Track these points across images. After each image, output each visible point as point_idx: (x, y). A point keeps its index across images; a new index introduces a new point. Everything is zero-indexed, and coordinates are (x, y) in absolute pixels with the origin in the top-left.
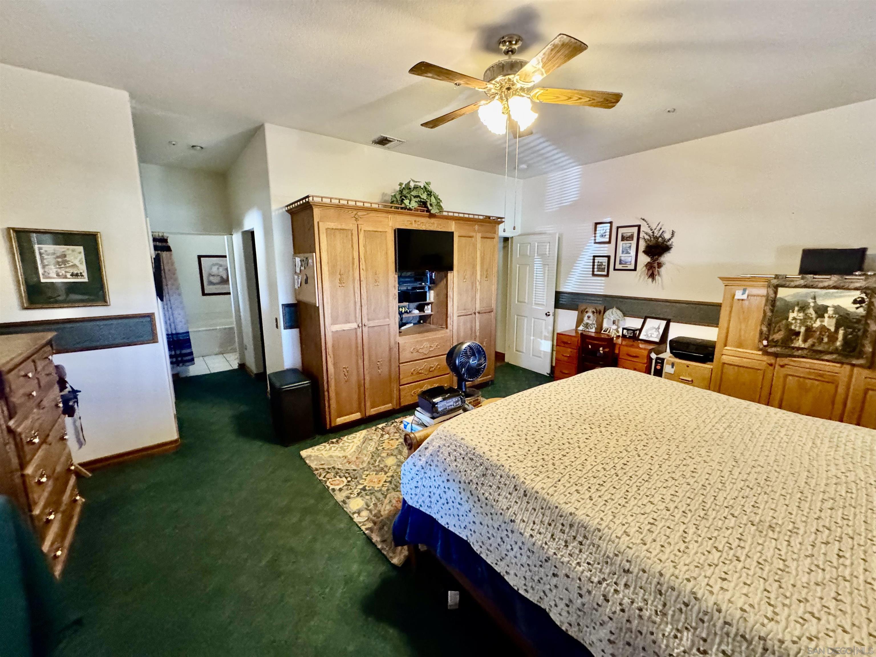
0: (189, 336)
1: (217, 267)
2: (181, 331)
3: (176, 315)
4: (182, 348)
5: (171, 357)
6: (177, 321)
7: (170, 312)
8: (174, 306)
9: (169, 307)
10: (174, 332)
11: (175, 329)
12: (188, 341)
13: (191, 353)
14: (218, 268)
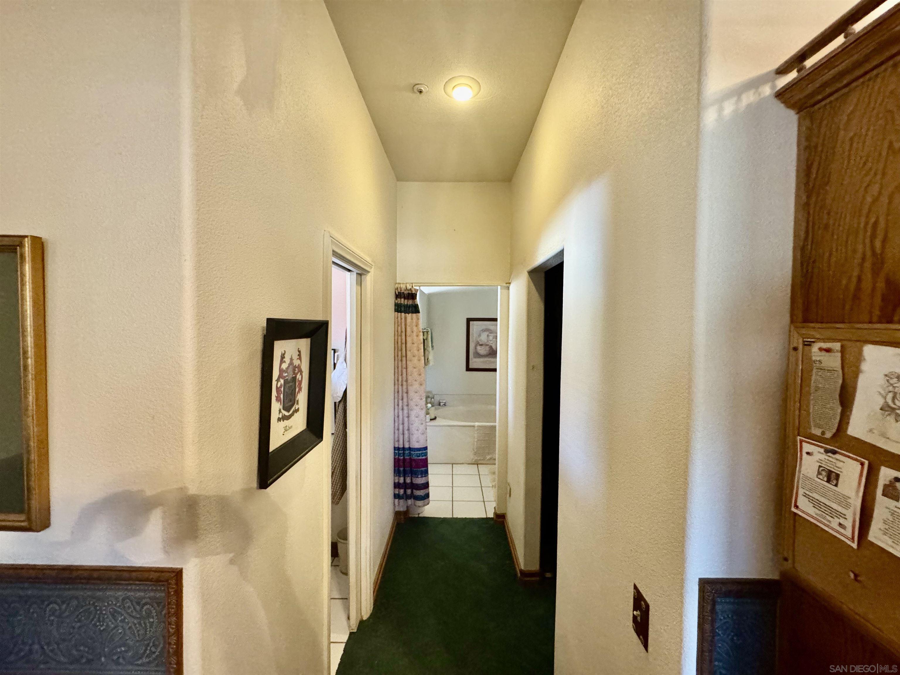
0: (426, 454)
1: (486, 334)
2: (416, 445)
3: (413, 417)
4: (414, 474)
5: (397, 486)
6: (413, 429)
7: (406, 411)
8: (412, 403)
9: (405, 404)
10: (407, 446)
11: (409, 441)
12: (425, 463)
13: (426, 486)
14: (488, 336)
